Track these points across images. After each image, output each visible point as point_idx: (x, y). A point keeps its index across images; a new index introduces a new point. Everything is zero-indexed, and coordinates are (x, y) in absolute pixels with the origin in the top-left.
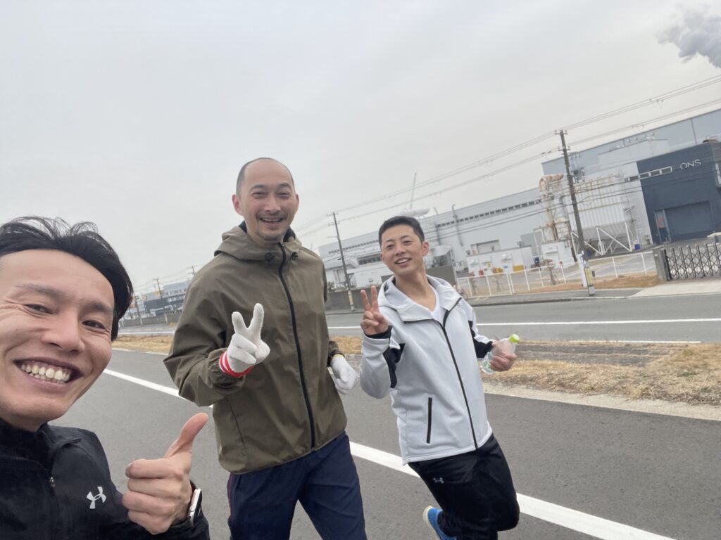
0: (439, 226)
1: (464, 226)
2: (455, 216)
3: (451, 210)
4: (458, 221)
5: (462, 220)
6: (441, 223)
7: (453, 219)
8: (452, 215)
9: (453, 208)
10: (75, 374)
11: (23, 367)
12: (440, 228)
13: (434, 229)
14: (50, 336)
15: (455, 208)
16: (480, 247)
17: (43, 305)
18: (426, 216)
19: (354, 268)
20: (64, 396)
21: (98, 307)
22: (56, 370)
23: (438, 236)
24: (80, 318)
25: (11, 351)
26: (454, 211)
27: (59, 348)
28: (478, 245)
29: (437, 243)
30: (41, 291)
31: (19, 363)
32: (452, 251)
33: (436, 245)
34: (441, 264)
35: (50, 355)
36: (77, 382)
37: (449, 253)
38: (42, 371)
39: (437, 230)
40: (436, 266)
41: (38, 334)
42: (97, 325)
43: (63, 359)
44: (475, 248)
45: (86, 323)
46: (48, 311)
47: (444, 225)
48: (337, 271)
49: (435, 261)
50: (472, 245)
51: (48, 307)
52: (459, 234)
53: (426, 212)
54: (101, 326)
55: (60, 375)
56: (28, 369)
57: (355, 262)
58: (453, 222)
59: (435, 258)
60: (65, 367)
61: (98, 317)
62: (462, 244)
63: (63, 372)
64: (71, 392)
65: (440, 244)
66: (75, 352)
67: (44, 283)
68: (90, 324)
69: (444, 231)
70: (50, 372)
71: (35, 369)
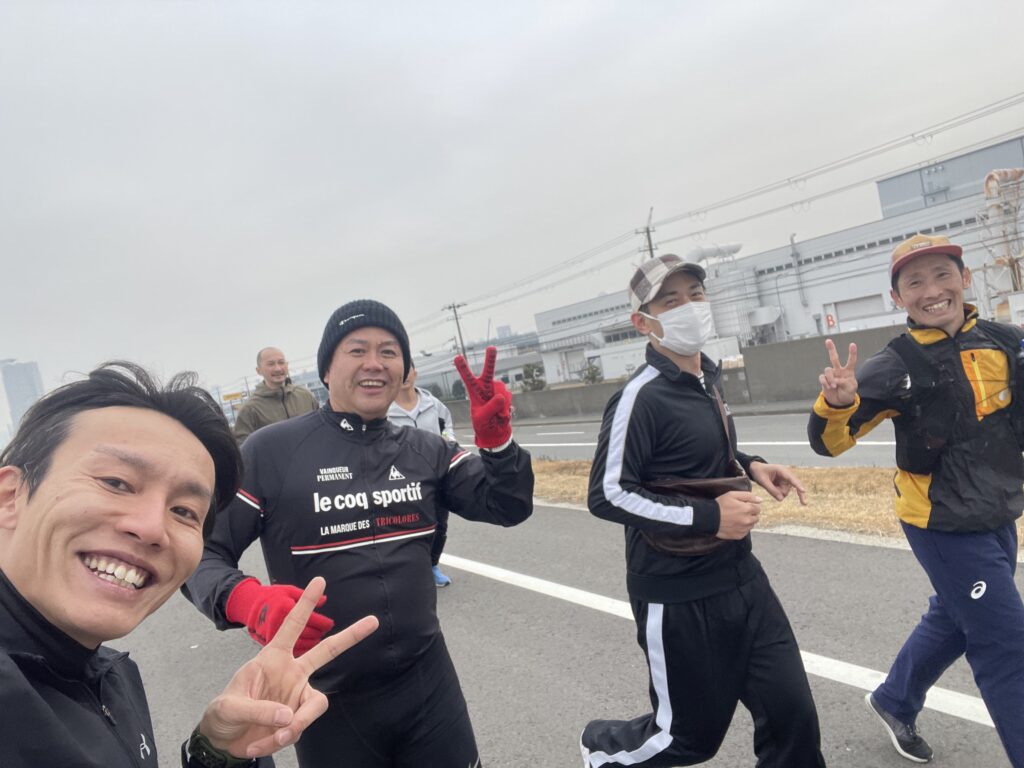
0: (762, 273)
1: (812, 273)
2: (796, 255)
3: (790, 243)
4: (800, 263)
5: (808, 261)
6: (764, 266)
7: (790, 260)
8: (791, 252)
9: (792, 240)
10: (150, 578)
11: (87, 561)
12: (763, 277)
13: (753, 280)
14: (128, 523)
15: (796, 241)
16: (840, 307)
17: (124, 478)
18: (737, 256)
19: (596, 347)
20: (132, 607)
21: (193, 489)
22: (128, 570)
23: (759, 291)
24: (168, 501)
25: (75, 540)
26: (793, 244)
27: (138, 541)
28: (836, 304)
29: (757, 303)
30: (126, 460)
31: (83, 555)
32: (784, 315)
33: (755, 307)
34: (762, 340)
35: (124, 547)
36: (151, 590)
37: (779, 321)
38: (110, 568)
39: (758, 283)
40: (756, 343)
41: (113, 520)
42: (189, 515)
43: (139, 556)
44: (831, 311)
45: (176, 510)
46: (130, 489)
47: (771, 271)
48: (566, 353)
49: (754, 334)
50: (825, 306)
51: (131, 483)
52: (802, 288)
53: (735, 250)
54: (194, 517)
55: (133, 576)
56: (94, 564)
57: (599, 337)
58: (789, 266)
59: (754, 328)
60: (141, 568)
61: (190, 503)
62: (805, 305)
63: (137, 573)
64: (140, 604)
65: (762, 305)
66: (155, 547)
67: (131, 449)
68: (179, 511)
69: (770, 283)
70: (120, 570)
71: (102, 565)
